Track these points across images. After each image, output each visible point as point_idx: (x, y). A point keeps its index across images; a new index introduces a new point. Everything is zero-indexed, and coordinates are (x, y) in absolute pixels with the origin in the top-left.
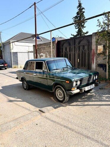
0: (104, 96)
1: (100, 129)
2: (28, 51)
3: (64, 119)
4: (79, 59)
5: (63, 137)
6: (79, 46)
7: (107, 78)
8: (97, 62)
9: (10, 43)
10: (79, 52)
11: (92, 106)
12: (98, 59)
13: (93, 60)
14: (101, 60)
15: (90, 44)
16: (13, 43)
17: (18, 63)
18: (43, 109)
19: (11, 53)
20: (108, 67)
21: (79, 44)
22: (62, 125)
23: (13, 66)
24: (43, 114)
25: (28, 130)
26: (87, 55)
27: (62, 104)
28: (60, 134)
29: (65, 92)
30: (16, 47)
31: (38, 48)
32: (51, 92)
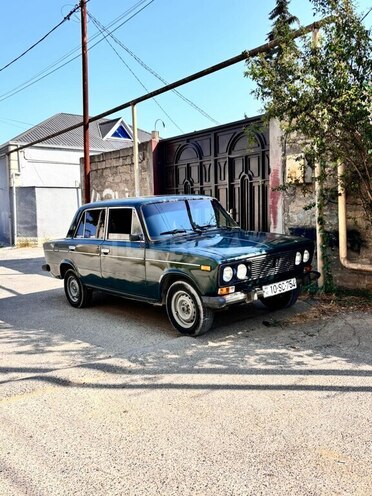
4: (234, 211)
6: (230, 160)
8: (289, 221)
9: (9, 154)
10: (230, 181)
13: (276, 214)
15: (266, 151)
16: (21, 155)
17: (35, 227)
19: (11, 188)
21: (230, 154)
23: (16, 239)
31: (96, 170)
32: (158, 304)
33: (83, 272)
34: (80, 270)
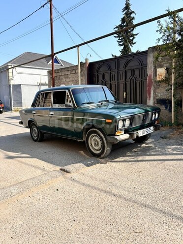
0: (169, 147)
1: (166, 194)
2: (39, 82)
3: (104, 181)
4: (126, 93)
5: (103, 207)
6: (125, 71)
7: (173, 121)
8: (156, 96)
9: (8, 69)
10: (125, 80)
11: (150, 162)
12: (158, 91)
13: (150, 94)
14: (162, 93)
15: (143, 67)
16: (14, 70)
17: (21, 103)
18: (67, 168)
19: (10, 85)
20: (175, 103)
21: (125, 68)
22: (100, 190)
23: (13, 108)
24: (68, 175)
25: (42, 197)
26: (138, 85)
27: (99, 159)
28: (99, 203)
29: (104, 139)
30: (18, 76)
31: (56, 76)
32: (80, 141)
33: (39, 124)
34: (38, 123)
